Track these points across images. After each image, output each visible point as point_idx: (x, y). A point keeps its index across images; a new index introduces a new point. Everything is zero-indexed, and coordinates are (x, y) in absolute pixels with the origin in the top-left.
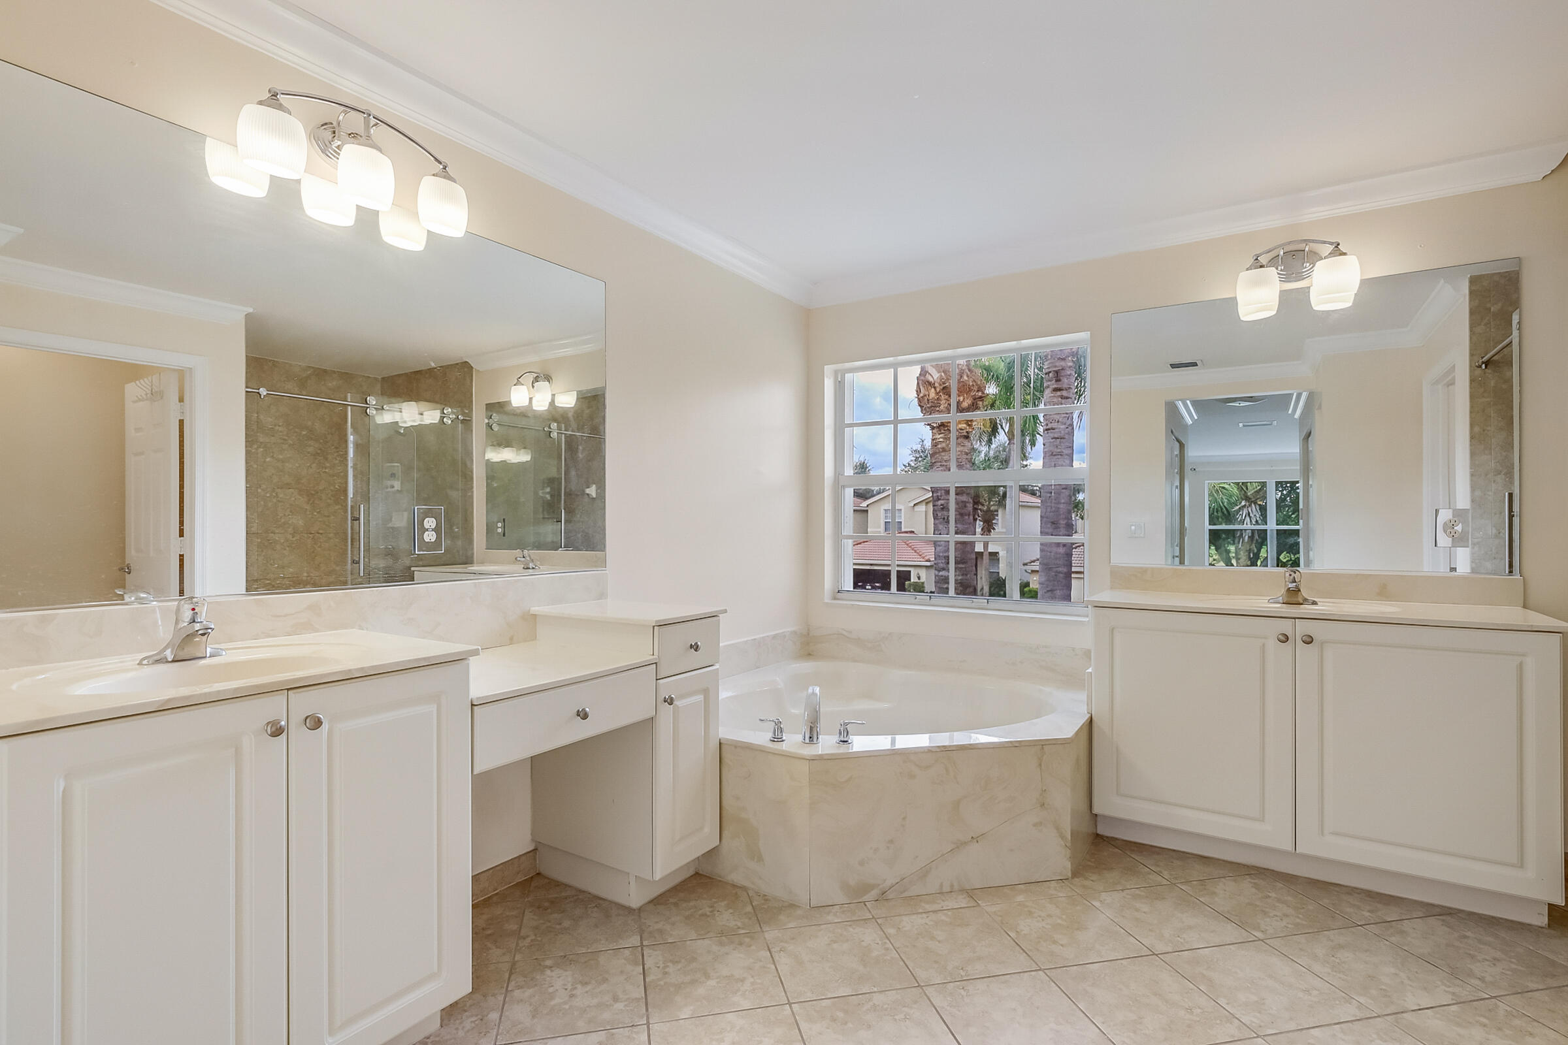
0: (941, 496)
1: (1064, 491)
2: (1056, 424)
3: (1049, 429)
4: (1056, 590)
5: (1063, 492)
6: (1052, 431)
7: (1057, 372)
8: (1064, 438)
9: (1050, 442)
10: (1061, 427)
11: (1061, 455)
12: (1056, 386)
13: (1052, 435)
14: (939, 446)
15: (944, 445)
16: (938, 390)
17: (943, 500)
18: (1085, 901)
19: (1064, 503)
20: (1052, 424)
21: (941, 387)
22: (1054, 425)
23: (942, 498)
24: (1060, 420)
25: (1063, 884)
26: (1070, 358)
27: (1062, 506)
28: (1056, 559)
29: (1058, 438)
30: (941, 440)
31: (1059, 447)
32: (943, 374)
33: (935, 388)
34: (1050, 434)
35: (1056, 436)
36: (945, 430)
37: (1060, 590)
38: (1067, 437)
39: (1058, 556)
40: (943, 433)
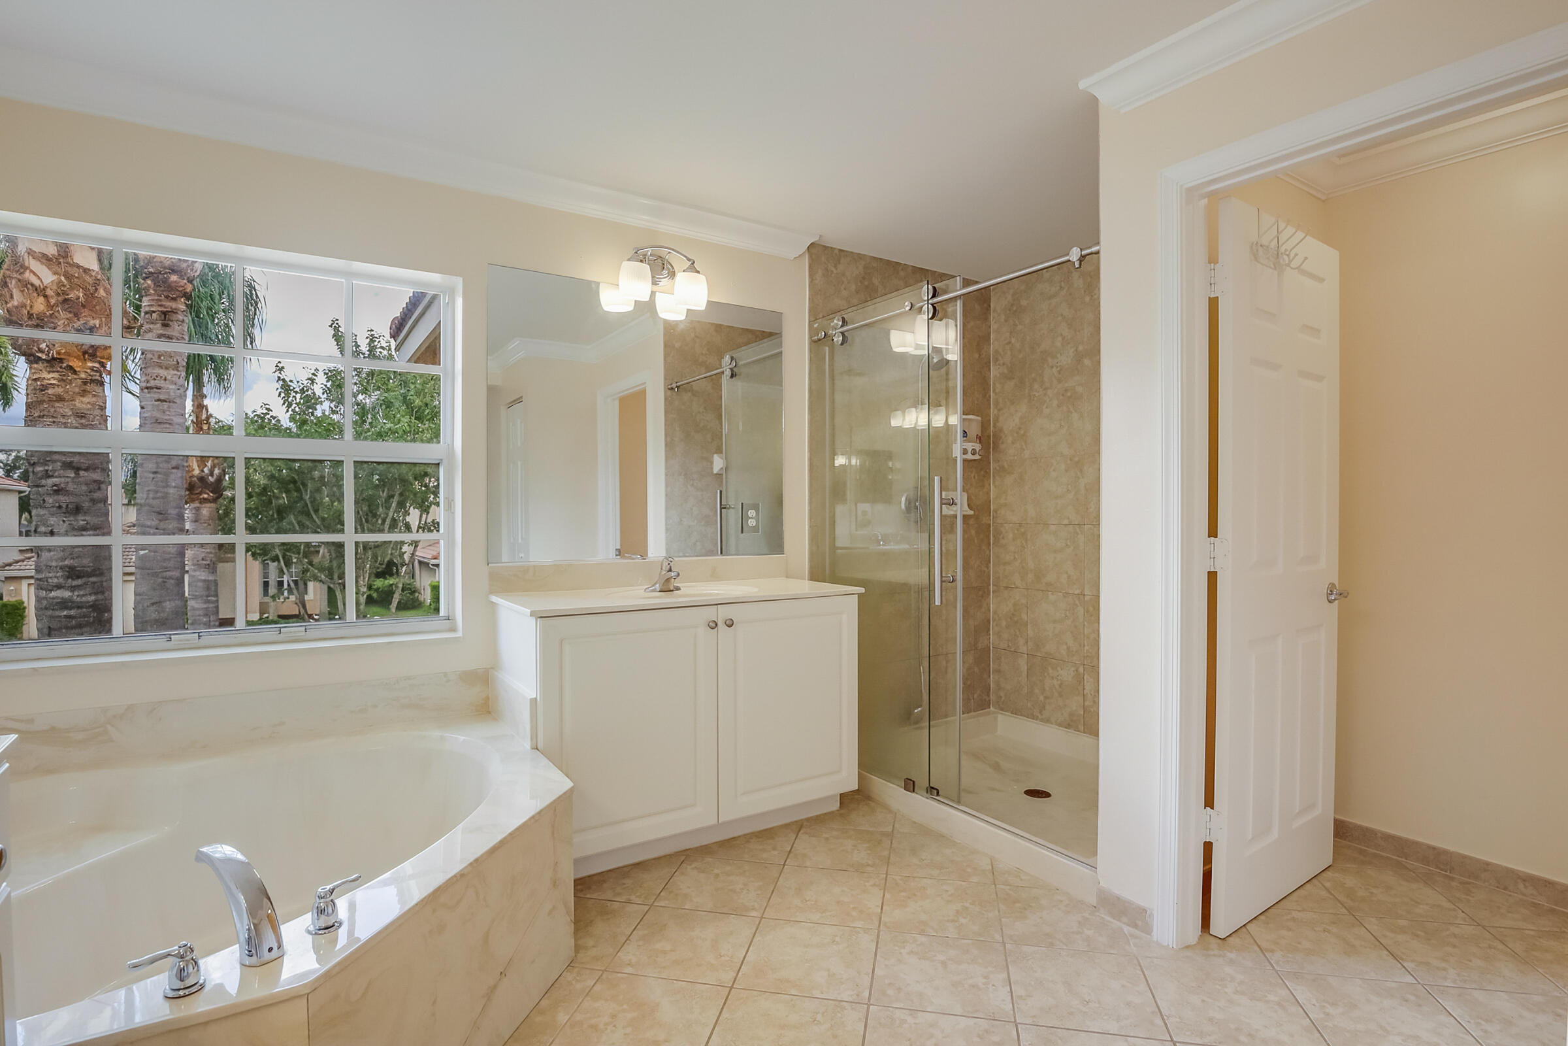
0: (55, 471)
1: (174, 471)
2: (162, 382)
3: (151, 388)
4: (165, 601)
5: (172, 473)
6: (155, 390)
7: (165, 313)
8: (174, 402)
9: (153, 405)
10: (171, 387)
11: (170, 424)
12: (161, 332)
13: (156, 396)
14: (50, 391)
15: (59, 390)
16: (53, 301)
17: (56, 477)
18: (619, 975)
19: (175, 487)
20: (156, 381)
21: (60, 298)
22: (158, 383)
23: (56, 474)
24: (169, 377)
25: (576, 970)
26: (182, 300)
27: (171, 491)
28: (165, 560)
29: (166, 401)
30: (53, 382)
31: (168, 413)
32: (63, 278)
33: (46, 296)
34: (152, 395)
35: (162, 397)
36: (61, 367)
37: (169, 600)
38: (178, 400)
39: (168, 556)
40: (58, 372)
